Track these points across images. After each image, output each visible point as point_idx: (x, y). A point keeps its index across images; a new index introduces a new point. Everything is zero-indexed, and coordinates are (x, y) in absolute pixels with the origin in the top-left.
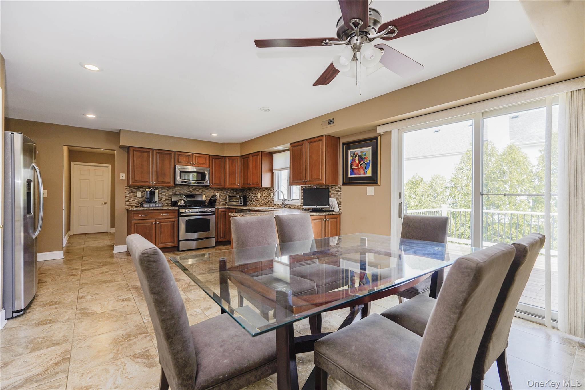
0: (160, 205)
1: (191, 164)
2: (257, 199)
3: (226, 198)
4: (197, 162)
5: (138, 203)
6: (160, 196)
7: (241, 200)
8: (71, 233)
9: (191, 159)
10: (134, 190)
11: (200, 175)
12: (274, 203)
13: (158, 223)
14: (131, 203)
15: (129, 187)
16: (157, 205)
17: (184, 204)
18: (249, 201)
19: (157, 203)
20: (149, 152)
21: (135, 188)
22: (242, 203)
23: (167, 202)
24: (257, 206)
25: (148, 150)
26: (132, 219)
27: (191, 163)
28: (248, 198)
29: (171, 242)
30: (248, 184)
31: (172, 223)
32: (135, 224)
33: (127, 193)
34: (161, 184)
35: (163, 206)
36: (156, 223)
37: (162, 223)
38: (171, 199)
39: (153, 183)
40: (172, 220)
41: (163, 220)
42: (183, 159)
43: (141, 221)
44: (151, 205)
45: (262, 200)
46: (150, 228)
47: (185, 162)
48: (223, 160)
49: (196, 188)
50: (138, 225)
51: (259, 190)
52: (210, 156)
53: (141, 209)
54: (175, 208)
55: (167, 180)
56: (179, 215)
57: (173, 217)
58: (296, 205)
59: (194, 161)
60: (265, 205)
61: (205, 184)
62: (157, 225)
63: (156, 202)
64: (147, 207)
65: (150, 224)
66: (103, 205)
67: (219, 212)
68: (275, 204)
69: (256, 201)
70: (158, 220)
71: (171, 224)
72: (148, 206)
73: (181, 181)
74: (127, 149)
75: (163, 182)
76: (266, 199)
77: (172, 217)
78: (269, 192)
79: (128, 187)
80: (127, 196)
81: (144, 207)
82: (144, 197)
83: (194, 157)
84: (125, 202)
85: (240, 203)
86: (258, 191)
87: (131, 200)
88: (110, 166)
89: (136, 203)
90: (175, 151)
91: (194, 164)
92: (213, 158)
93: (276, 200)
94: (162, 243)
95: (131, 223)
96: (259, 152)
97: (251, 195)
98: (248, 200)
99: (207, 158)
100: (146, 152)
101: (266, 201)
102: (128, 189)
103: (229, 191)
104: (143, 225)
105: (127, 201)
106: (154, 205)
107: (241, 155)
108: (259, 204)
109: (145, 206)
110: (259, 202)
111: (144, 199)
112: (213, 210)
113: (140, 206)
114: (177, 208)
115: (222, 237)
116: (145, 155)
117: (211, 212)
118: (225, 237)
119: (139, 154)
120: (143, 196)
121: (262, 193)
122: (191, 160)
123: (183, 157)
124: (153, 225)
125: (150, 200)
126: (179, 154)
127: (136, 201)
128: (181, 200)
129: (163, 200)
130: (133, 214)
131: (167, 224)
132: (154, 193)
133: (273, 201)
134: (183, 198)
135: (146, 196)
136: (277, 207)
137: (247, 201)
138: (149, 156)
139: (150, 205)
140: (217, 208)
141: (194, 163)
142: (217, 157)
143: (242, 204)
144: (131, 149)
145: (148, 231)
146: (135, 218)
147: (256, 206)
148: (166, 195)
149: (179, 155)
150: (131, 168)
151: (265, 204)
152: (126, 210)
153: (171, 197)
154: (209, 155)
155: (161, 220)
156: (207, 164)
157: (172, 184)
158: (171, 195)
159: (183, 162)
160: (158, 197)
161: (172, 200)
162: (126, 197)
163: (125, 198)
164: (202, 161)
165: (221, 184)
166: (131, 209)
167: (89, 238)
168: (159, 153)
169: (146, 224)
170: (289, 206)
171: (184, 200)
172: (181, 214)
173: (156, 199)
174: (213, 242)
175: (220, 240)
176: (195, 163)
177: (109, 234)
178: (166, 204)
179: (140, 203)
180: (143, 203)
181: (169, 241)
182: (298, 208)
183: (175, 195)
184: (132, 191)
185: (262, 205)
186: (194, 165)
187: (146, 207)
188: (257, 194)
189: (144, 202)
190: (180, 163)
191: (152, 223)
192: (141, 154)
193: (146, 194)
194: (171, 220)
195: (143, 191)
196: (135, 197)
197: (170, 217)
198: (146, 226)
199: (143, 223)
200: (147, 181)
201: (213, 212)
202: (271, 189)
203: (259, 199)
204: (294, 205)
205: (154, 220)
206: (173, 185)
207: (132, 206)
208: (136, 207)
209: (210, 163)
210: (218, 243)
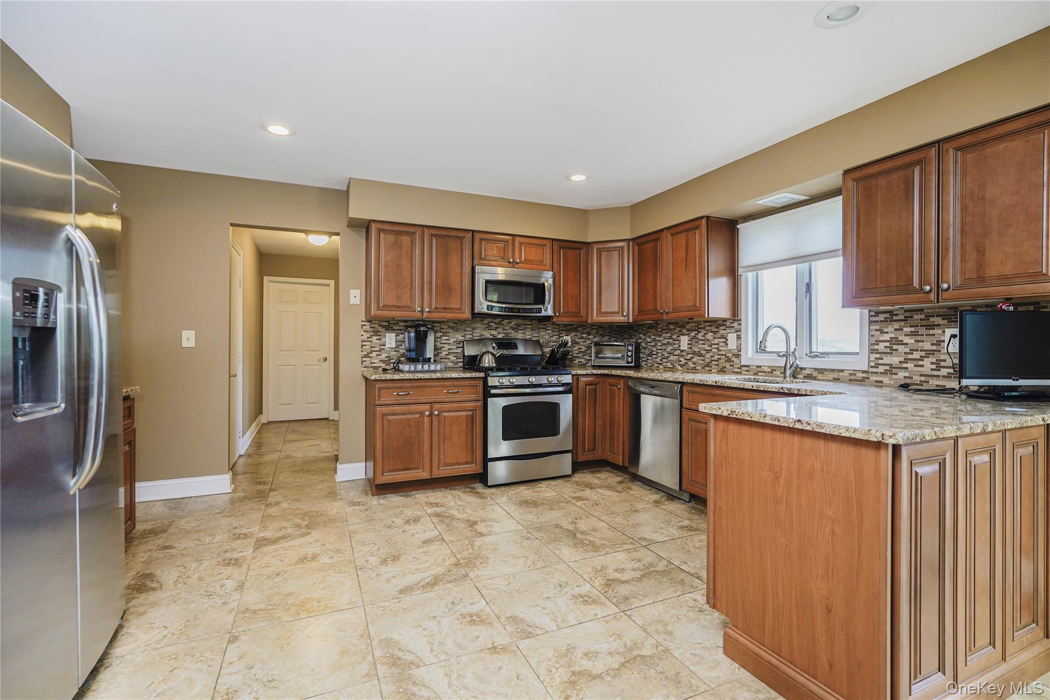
0: (438, 367)
1: (509, 262)
2: (677, 352)
3: (589, 348)
4: (523, 259)
5: (389, 360)
6: (438, 344)
7: (630, 354)
8: (264, 419)
9: (510, 249)
10: (380, 329)
11: (532, 289)
12: (742, 363)
13: (436, 413)
14: (373, 361)
15: (370, 321)
16: (433, 367)
17: (494, 365)
18: (649, 355)
19: (432, 361)
20: (414, 233)
21: (382, 324)
22: (631, 362)
23: (452, 358)
24: (677, 370)
25: (412, 230)
26: (377, 403)
27: (511, 260)
28: (645, 348)
29: (467, 463)
30: (655, 309)
31: (470, 413)
32: (384, 415)
33: (366, 335)
34: (441, 315)
35: (447, 369)
36: (431, 414)
37: (444, 414)
38: (463, 351)
39: (422, 311)
40: (471, 406)
41: (449, 405)
42: (493, 250)
43: (397, 408)
44: (419, 367)
45: (694, 353)
46: (419, 424)
47: (495, 258)
48: (583, 252)
49: (518, 325)
50: (390, 418)
51: (683, 327)
52: (555, 244)
53: (396, 377)
54: (474, 375)
55: (455, 304)
56: (487, 393)
57: (473, 397)
58: (842, 371)
59: (517, 256)
60: (707, 368)
61: (543, 313)
62: (434, 418)
63: (430, 359)
64: (409, 372)
65: (418, 416)
66: (321, 363)
67: (581, 385)
68: (748, 366)
69: (672, 358)
70: (436, 406)
71: (467, 415)
72: (412, 368)
73: (488, 306)
74: (364, 226)
75: (445, 309)
76: (708, 351)
77: (469, 398)
78: (721, 332)
79: (368, 321)
80: (364, 343)
81: (402, 371)
82: (403, 347)
83: (517, 244)
84: (360, 360)
85: (628, 363)
86: (678, 329)
87: (374, 354)
88: (332, 283)
89: (383, 361)
90: (473, 231)
91: (517, 263)
92: (561, 248)
93: (750, 355)
94: (446, 465)
95: (374, 414)
96: (702, 218)
97: (654, 340)
98: (644, 353)
99: (547, 250)
100: (407, 233)
101: (708, 356)
102: (367, 328)
103: (594, 331)
104: (401, 417)
105: (367, 356)
106: (426, 367)
107: (633, 237)
108: (682, 366)
109: (406, 367)
110: (682, 359)
111: (401, 351)
112: (567, 379)
113: (394, 368)
114: (482, 375)
115: (589, 450)
116: (406, 240)
117: (563, 385)
118: (594, 449)
119: (391, 238)
120: (399, 343)
121: (693, 334)
122: (510, 255)
123: (490, 246)
124: (425, 418)
125: (416, 355)
126: (484, 239)
127: (383, 356)
128: (488, 352)
129: (444, 353)
130: (380, 389)
131: (459, 417)
132: (426, 338)
133: (738, 356)
134: (491, 349)
135: (407, 345)
136: (756, 374)
137: (642, 355)
138: (412, 243)
139: (416, 367)
140: (576, 375)
141: (518, 261)
142: (570, 245)
143: (632, 364)
144: (374, 227)
145: (413, 435)
146: (383, 400)
147: (673, 369)
148: (452, 341)
149: (482, 239)
150: (375, 275)
151: (708, 365)
152: (362, 377)
153: (463, 347)
154: (552, 239)
155: (443, 406)
156: (547, 261)
157: (467, 314)
158: (463, 342)
159: (491, 258)
160: (435, 345)
161: (466, 355)
162: (362, 346)
163: (360, 349)
164: (534, 254)
165: (579, 312)
166: (373, 377)
167: (293, 431)
168: (438, 235)
169: (409, 416)
170: (808, 372)
171: (493, 355)
172: (493, 391)
173: (430, 353)
174: (566, 462)
175: (581, 459)
176: (520, 259)
177: (332, 423)
178: (450, 364)
179: (393, 361)
180: (399, 362)
181: (464, 460)
182: (850, 380)
183: (472, 341)
184: (376, 333)
185: (694, 368)
186: (516, 266)
187: (407, 372)
188: (675, 337)
189: (402, 359)
190: (484, 261)
191: (422, 413)
192: (396, 238)
193: (407, 340)
194: (467, 404)
195: (399, 332)
196: (383, 347)
197: (466, 397)
198: (408, 420)
199: (400, 414)
200: (409, 307)
201: (568, 384)
202: (728, 324)
203: (682, 351)
204: (833, 370)
205: (427, 407)
206: (470, 316)
207: (376, 368)
208: (385, 370)
209: (555, 259)
210: (577, 467)
